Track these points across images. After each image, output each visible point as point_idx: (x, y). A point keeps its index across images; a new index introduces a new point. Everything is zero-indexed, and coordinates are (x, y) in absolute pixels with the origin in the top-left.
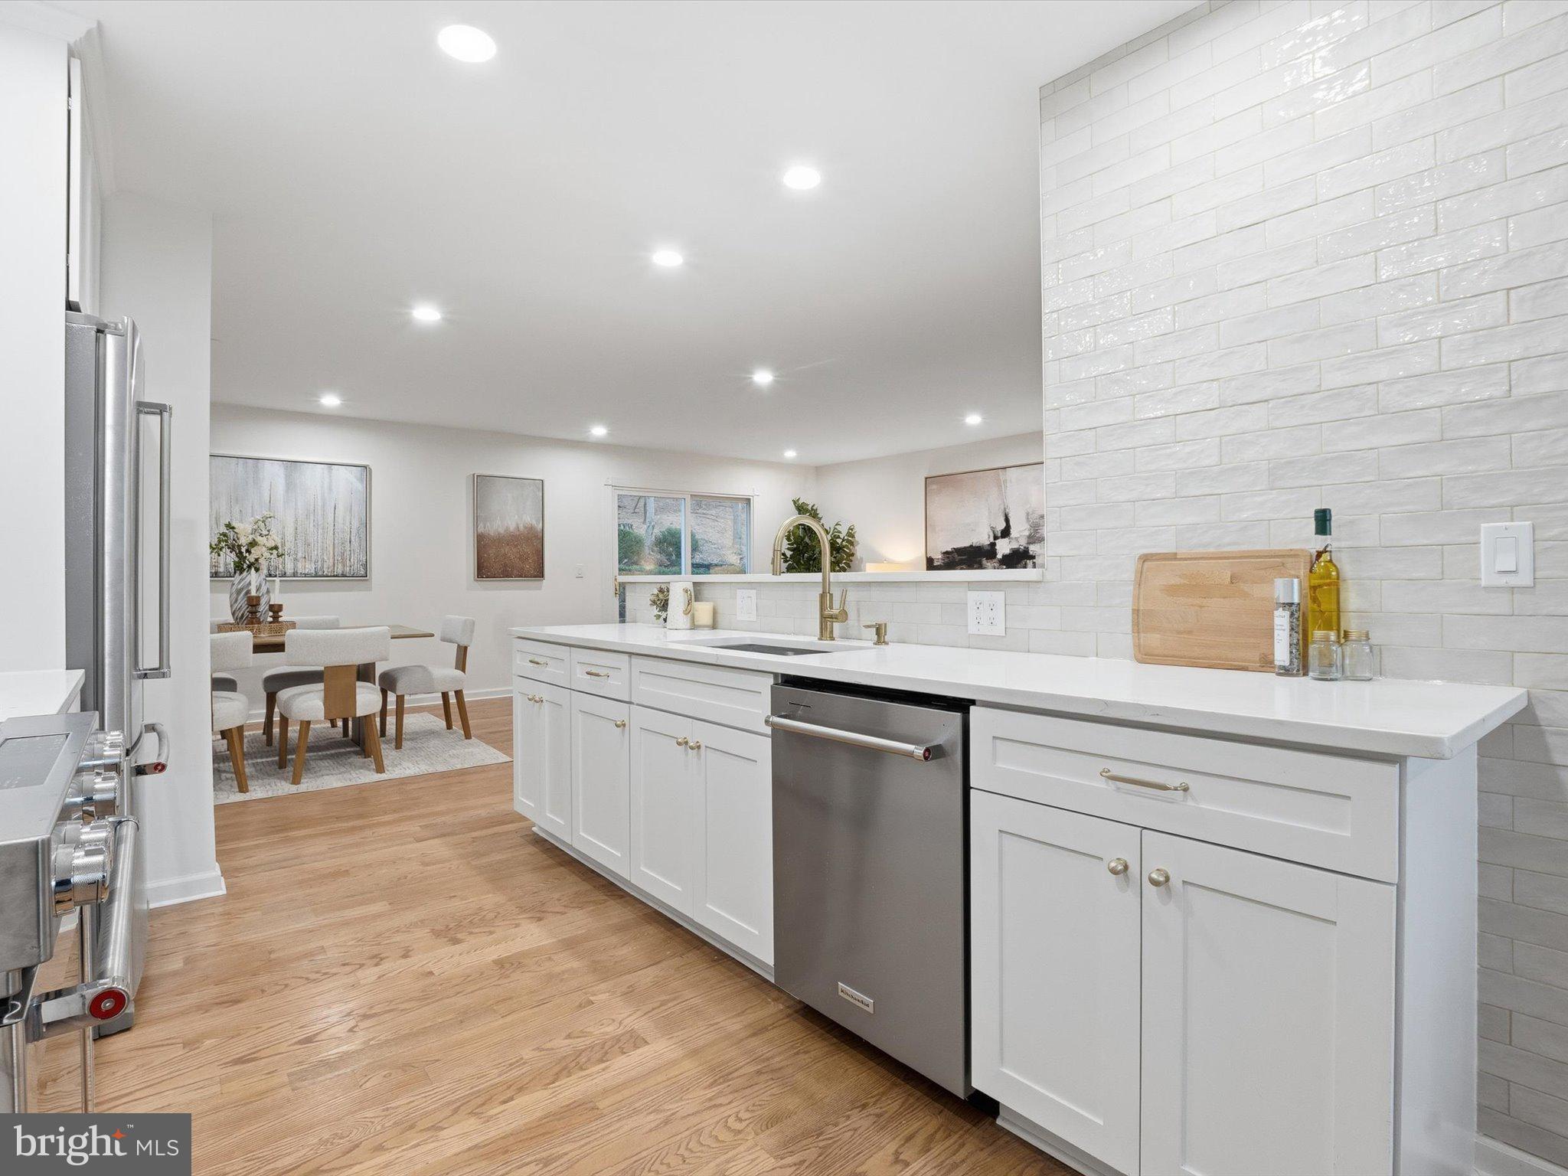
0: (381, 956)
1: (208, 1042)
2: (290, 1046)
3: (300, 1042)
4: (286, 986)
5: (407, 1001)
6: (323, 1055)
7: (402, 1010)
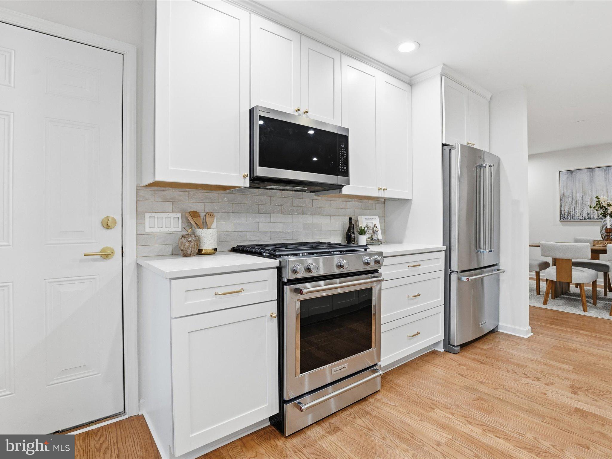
0: (539, 379)
1: (464, 367)
2: (476, 380)
3: (479, 382)
4: (500, 368)
5: (523, 395)
6: (480, 388)
7: (517, 395)
